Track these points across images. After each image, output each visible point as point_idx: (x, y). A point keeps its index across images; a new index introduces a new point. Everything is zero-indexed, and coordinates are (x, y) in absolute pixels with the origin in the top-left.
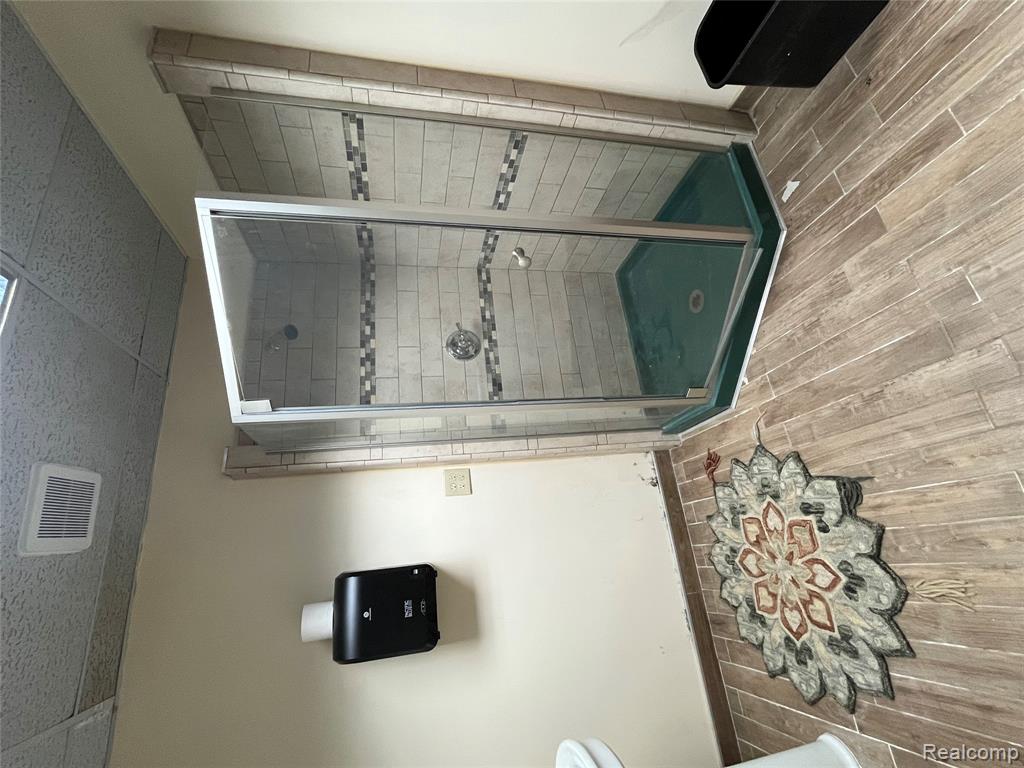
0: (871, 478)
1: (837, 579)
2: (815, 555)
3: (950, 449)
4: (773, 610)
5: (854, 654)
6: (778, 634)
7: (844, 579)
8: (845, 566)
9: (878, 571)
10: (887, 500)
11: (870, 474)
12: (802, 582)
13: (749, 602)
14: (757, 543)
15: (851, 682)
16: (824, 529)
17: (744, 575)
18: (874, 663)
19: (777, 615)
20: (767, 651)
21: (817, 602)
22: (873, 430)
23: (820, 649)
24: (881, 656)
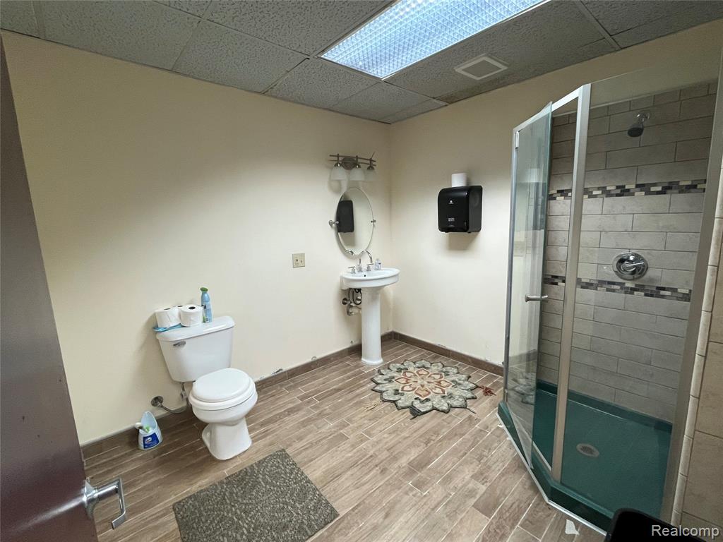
0: (411, 419)
1: (402, 390)
2: (414, 392)
3: (391, 437)
4: (417, 372)
5: (385, 380)
6: (411, 369)
7: (400, 391)
8: (402, 394)
9: (391, 399)
10: (402, 416)
11: (413, 420)
12: (413, 383)
13: (428, 368)
14: (439, 382)
15: (382, 374)
16: (416, 399)
17: (437, 372)
18: (379, 382)
19: (415, 372)
20: (411, 363)
21: (404, 382)
22: (421, 432)
23: (395, 375)
24: (378, 384)
